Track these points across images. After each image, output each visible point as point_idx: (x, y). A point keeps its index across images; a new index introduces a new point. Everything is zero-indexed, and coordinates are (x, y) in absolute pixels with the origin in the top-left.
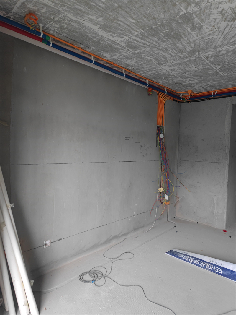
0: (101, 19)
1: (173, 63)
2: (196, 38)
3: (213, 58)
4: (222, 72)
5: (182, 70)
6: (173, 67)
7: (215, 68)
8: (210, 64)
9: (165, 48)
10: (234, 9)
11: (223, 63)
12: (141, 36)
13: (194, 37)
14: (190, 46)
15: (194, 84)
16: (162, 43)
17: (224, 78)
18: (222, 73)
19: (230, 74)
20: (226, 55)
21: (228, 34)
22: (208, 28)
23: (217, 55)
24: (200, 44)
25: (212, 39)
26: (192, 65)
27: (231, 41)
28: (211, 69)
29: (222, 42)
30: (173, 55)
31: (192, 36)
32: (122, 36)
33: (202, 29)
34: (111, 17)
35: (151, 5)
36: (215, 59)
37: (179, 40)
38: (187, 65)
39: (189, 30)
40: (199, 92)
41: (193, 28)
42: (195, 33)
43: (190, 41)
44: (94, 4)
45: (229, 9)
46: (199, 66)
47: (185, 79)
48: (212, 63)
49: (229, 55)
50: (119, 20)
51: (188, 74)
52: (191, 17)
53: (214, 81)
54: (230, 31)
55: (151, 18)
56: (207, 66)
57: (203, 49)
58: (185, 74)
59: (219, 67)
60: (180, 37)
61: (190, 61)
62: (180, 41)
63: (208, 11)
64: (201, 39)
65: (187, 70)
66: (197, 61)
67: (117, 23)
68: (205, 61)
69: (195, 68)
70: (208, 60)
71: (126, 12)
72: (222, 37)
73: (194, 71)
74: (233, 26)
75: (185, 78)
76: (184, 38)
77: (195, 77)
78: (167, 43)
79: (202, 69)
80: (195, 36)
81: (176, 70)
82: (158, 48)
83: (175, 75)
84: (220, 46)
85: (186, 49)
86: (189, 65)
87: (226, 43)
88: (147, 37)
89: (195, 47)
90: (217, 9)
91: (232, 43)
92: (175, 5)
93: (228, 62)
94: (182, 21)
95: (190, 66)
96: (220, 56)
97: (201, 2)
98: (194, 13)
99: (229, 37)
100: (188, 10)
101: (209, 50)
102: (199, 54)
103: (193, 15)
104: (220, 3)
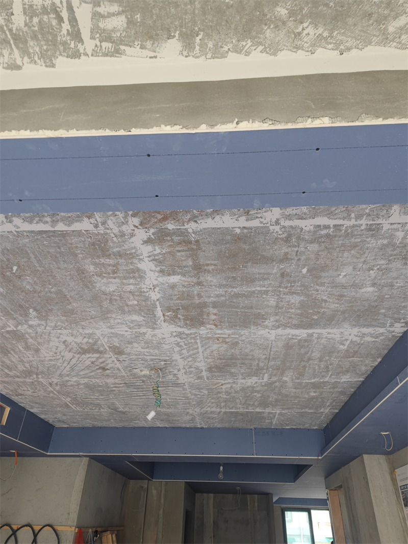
2: (31, 359)
3: (59, 386)
4: (75, 406)
5: (12, 391)
7: (64, 399)
8: (55, 392)
10: (79, 344)
11: (74, 396)
13: (29, 357)
14: (23, 365)
17: (79, 414)
19: (86, 410)
20: (76, 387)
21: (76, 365)
22: (48, 353)
23: (64, 385)
24: (38, 367)
25: (55, 365)
26: (28, 388)
27: (82, 373)
28: (58, 399)
29: (69, 372)
31: (26, 355)
33: (40, 352)
36: (61, 388)
37: (6, 355)
38: (19, 386)
39: (21, 348)
41: (27, 347)
42: (30, 354)
43: (22, 360)
45: (73, 343)
46: (39, 391)
48: (58, 392)
49: (80, 388)
51: (21, 399)
52: (23, 336)
53: (65, 415)
54: (78, 362)
56: (51, 395)
57: (42, 372)
59: (69, 399)
60: (7, 352)
61: (24, 382)
62: (8, 356)
63: (46, 337)
64: (39, 362)
65: (20, 392)
66: (36, 385)
68: (48, 388)
69: (33, 392)
70: (52, 387)
72: (69, 366)
73: (32, 396)
74: (80, 359)
76: (14, 354)
77: (34, 405)
79: (44, 396)
85: (16, 367)
86: (22, 387)
87: (75, 374)
89: (31, 368)
90: (58, 338)
91: (83, 376)
93: (80, 395)
94: (10, 337)
96: (69, 386)
97: (36, 326)
98: (29, 334)
99: (78, 369)
100: (19, 328)
101: (53, 377)
102: (37, 378)
103: (27, 335)
104: (61, 334)
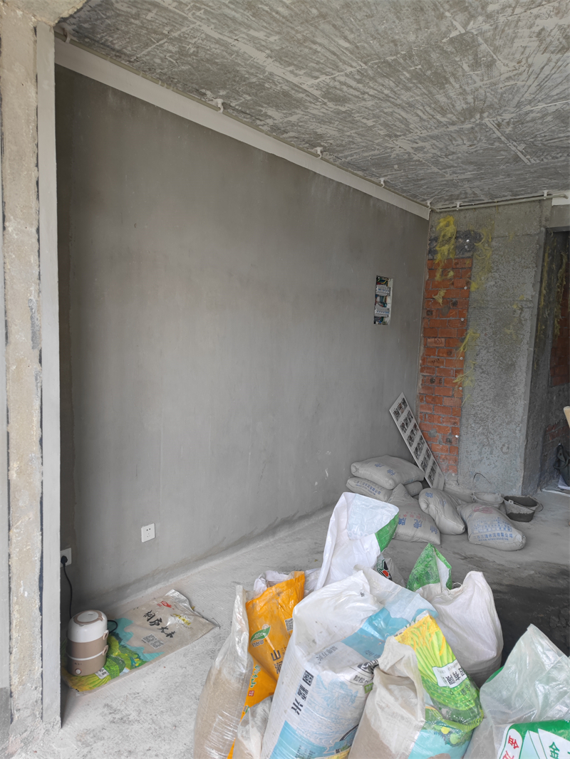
0: (277, 37)
1: (421, 135)
2: (479, 83)
3: (512, 126)
4: (528, 157)
5: (441, 149)
6: (421, 144)
7: (514, 148)
8: (503, 138)
9: (407, 103)
10: (565, 30)
11: (532, 138)
12: (358, 77)
13: (475, 82)
14: (463, 100)
15: (462, 180)
16: (403, 92)
17: (532, 170)
18: (528, 159)
19: (545, 161)
20: (540, 121)
21: (548, 77)
22: (507, 65)
23: (520, 121)
24: (486, 97)
25: (512, 87)
26: (463, 140)
27: (554, 93)
28: (504, 151)
29: (533, 94)
30: (425, 117)
31: (472, 79)
32: (317, 74)
33: (494, 66)
34: (299, 36)
35: (389, 15)
36: (515, 128)
37: (442, 86)
38: (452, 139)
39: (465, 67)
40: (472, 199)
41: (476, 64)
42: (477, 75)
43: (465, 90)
44: (266, 8)
45: (556, 29)
46: (478, 142)
47: (444, 171)
48: (509, 137)
49: (545, 122)
50: (314, 43)
51: (451, 160)
52: (473, 41)
53: (509, 176)
54: (553, 72)
55: (386, 41)
56: (497, 144)
57: (491, 106)
58: (446, 159)
59: (522, 147)
60: (444, 82)
61: (460, 132)
62: (444, 88)
63: (511, 31)
64: (489, 87)
65: (452, 150)
66: (476, 132)
67: (311, 48)
68: (494, 133)
69: (470, 146)
70: (500, 130)
71: (334, 26)
72: (536, 83)
73: (467, 153)
74: (559, 63)
75: (444, 169)
76: (454, 83)
77: (467, 167)
78: (414, 93)
79: (484, 150)
80: (477, 80)
81: (425, 150)
82: (392, 103)
83: (424, 161)
84: (530, 102)
85: (454, 106)
86: (456, 141)
87: (543, 97)
88: (372, 79)
89: (474, 103)
90: (531, 27)
91: (556, 97)
92: (441, 17)
93: (543, 135)
94: (454, 50)
95: (460, 142)
96: (528, 122)
97: (498, 13)
98: (482, 33)
99: (550, 84)
100: (469, 27)
101: (505, 111)
102: (481, 118)
103: (480, 39)
104: (537, 17)
